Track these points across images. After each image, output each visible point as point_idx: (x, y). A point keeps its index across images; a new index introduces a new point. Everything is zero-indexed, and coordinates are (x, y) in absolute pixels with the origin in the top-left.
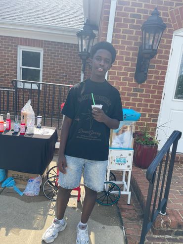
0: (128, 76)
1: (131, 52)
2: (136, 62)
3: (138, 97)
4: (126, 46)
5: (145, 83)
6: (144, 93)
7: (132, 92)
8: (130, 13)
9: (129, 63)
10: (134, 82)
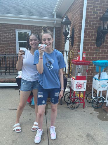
0: (93, 44)
1: (94, 31)
2: (96, 36)
3: (98, 54)
4: (91, 28)
5: (101, 47)
6: (101, 51)
7: (95, 52)
8: (92, 11)
9: (93, 37)
10: (95, 46)
